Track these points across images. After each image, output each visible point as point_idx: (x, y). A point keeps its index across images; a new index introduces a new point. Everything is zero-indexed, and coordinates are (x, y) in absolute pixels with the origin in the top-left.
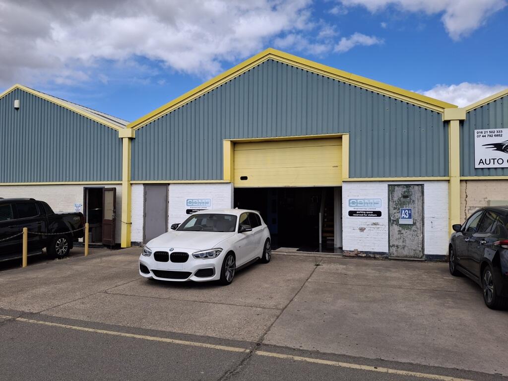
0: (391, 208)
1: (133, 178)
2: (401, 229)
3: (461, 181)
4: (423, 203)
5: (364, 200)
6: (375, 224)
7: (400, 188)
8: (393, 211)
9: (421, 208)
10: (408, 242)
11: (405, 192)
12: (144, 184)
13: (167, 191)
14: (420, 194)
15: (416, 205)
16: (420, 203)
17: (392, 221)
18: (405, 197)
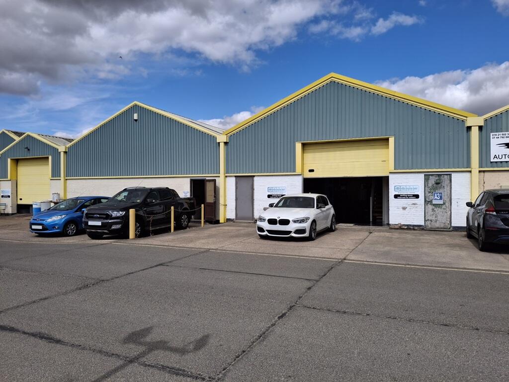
0: (427, 192)
1: (227, 172)
2: (434, 207)
3: (480, 171)
4: (451, 188)
5: (406, 186)
6: (414, 204)
7: (434, 177)
8: (428, 195)
9: (449, 192)
10: (439, 217)
11: (437, 180)
12: (235, 176)
13: (253, 181)
14: (449, 182)
15: (445, 190)
16: (449, 188)
17: (427, 202)
18: (437, 184)
